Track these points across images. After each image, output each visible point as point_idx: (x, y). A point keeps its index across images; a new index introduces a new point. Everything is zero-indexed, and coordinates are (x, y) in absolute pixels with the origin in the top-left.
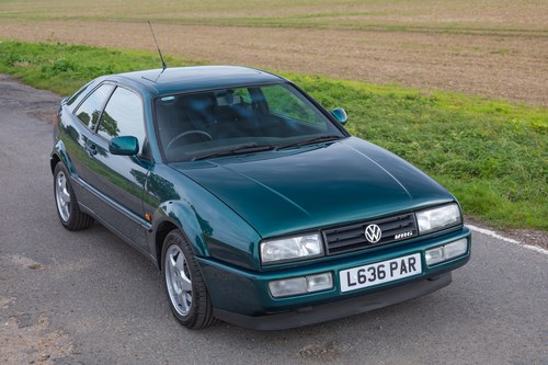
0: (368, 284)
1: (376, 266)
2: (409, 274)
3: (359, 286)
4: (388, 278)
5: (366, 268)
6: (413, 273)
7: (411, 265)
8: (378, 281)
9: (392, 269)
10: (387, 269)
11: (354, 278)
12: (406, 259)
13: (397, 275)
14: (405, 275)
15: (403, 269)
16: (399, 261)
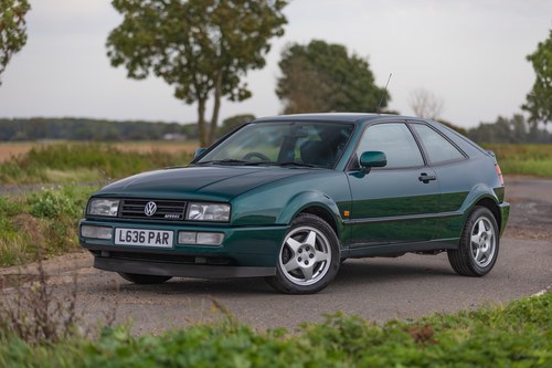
0: (132, 243)
1: (139, 231)
2: (162, 245)
3: (126, 243)
4: (146, 244)
5: (133, 230)
6: (165, 245)
7: (165, 239)
8: (138, 244)
9: (150, 238)
10: (146, 236)
11: (124, 236)
12: (161, 232)
13: (153, 243)
14: (158, 245)
15: (158, 240)
16: (156, 232)
